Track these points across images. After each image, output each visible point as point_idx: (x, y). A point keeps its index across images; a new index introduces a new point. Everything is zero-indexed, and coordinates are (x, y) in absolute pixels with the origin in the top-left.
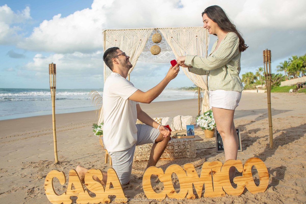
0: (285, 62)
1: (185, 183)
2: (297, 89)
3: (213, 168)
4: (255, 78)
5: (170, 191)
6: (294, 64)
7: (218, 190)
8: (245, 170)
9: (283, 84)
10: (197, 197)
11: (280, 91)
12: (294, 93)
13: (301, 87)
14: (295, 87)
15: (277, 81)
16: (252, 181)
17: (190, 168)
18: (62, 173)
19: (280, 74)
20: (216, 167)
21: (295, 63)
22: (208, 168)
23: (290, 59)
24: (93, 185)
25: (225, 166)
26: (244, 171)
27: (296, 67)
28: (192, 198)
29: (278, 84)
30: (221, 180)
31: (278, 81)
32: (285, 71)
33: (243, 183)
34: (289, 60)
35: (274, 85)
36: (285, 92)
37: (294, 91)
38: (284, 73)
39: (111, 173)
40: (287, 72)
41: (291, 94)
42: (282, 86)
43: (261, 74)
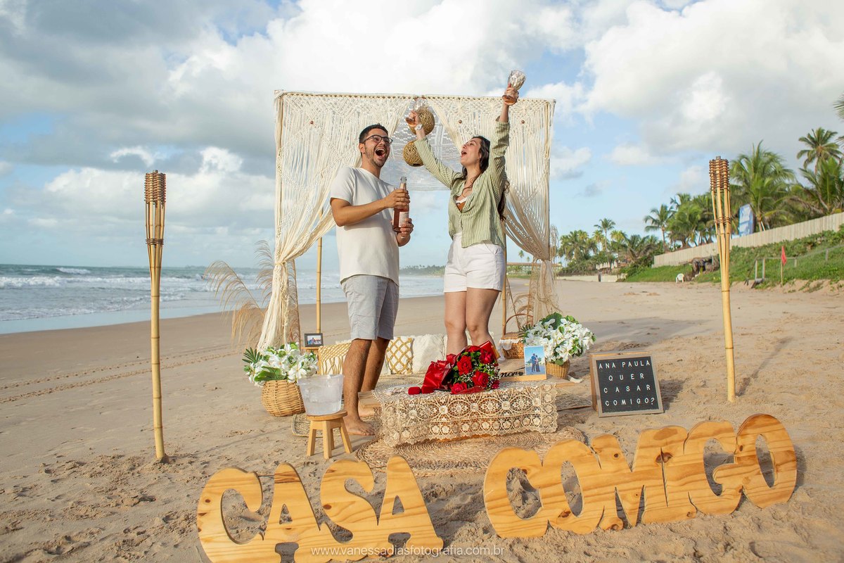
0: (662, 207)
1: (596, 488)
2: (693, 273)
3: (667, 444)
4: (592, 245)
5: (559, 511)
6: (681, 214)
7: (679, 502)
8: (741, 448)
9: (659, 261)
10: (625, 525)
11: (654, 278)
12: (686, 283)
13: (701, 269)
14: (689, 270)
15: (645, 253)
16: (758, 474)
17: (608, 446)
18: (253, 475)
19: (652, 237)
20: (671, 442)
21: (684, 212)
22: (652, 446)
23: (673, 201)
24: (346, 507)
25: (693, 438)
26: (738, 450)
27: (687, 220)
28: (615, 528)
29: (648, 262)
30: (686, 475)
31: (648, 254)
32: (663, 230)
33: (739, 482)
34: (671, 203)
35: (640, 263)
36: (665, 281)
37: (688, 277)
38: (659, 235)
39: (397, 470)
40: (669, 232)
41: (681, 284)
42: (657, 267)
43: (608, 235)
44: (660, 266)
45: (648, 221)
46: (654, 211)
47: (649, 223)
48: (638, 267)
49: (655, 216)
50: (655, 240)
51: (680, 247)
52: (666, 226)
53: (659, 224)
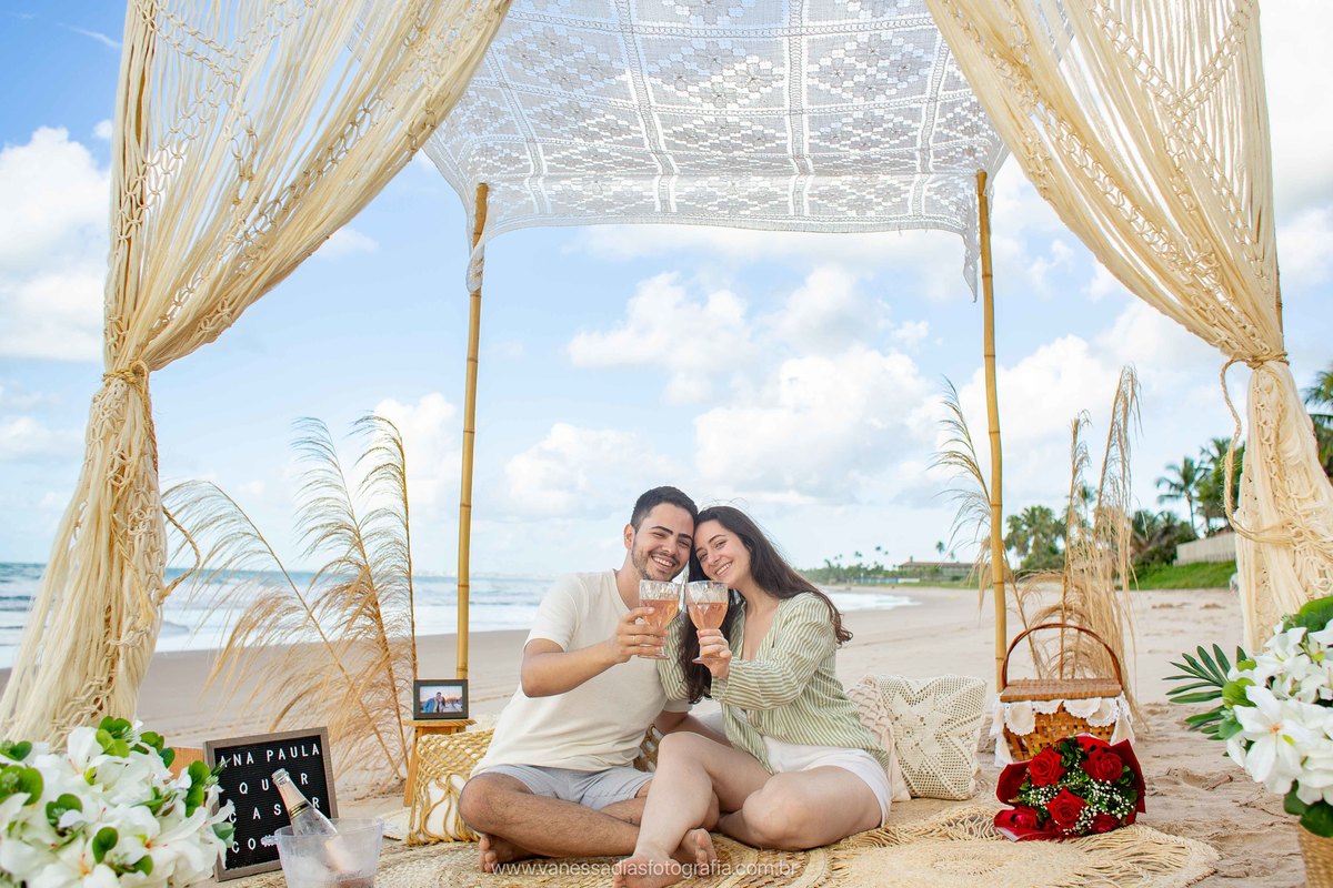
4: (1061, 529)
9: (1186, 554)
15: (1160, 541)
19: (1169, 513)
29: (1169, 557)
31: (1166, 542)
32: (1190, 501)
35: (1152, 559)
40: (1201, 504)
42: (1184, 564)
43: (1088, 513)
44: (1190, 562)
45: (1160, 487)
46: (1171, 467)
47: (1165, 489)
48: (1149, 564)
49: (1178, 479)
50: (1175, 520)
51: (1221, 529)
52: (1195, 493)
53: (1182, 489)
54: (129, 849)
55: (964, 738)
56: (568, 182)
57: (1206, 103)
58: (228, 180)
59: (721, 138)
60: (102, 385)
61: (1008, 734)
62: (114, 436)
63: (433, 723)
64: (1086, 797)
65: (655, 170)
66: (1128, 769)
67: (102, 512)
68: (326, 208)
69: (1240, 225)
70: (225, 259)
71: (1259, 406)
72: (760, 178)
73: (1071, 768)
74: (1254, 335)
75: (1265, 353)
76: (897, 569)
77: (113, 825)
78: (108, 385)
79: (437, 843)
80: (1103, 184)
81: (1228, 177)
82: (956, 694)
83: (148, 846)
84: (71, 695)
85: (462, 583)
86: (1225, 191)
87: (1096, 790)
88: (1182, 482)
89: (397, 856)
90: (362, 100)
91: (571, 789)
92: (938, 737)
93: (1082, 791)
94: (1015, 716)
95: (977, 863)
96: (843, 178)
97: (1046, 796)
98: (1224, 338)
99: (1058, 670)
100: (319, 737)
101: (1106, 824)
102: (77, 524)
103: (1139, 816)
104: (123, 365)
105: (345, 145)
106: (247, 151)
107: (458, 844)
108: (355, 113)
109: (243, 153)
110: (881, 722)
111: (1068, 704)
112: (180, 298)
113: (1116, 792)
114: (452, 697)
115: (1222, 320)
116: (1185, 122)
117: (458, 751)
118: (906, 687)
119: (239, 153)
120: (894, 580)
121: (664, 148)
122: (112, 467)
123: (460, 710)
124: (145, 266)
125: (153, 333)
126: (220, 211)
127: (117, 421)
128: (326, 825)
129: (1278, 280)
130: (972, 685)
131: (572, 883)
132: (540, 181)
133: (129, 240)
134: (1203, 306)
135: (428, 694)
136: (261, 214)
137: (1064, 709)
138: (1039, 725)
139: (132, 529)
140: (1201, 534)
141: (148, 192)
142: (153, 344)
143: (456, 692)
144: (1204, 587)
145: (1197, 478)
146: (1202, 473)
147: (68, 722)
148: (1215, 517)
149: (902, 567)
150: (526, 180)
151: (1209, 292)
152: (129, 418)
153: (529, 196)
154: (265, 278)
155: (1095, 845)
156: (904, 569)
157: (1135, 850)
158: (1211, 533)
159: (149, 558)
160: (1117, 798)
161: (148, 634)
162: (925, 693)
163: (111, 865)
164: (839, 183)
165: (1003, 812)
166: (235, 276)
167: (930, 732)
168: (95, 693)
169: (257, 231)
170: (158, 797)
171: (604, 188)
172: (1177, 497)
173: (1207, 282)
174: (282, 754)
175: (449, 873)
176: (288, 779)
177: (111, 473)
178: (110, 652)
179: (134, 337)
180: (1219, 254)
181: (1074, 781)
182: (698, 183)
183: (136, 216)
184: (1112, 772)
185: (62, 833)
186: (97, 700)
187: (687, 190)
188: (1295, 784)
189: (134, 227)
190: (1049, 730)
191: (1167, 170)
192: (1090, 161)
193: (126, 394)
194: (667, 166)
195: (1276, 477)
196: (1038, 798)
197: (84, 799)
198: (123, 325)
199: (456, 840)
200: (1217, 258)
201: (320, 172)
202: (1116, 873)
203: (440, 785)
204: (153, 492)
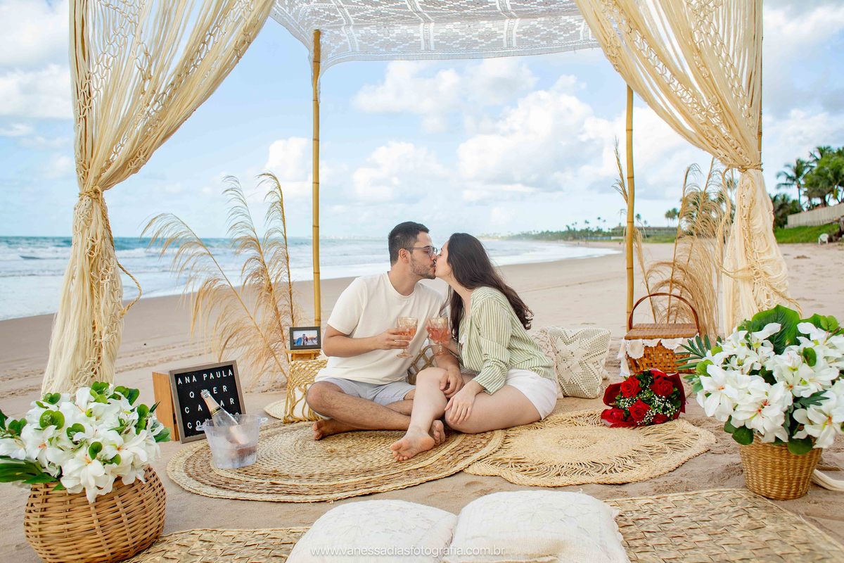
0: (797, 161)
6: (820, 168)
9: (793, 221)
11: (789, 239)
12: (831, 244)
19: (784, 196)
23: (810, 155)
27: (829, 175)
29: (780, 222)
40: (806, 189)
41: (824, 245)
42: (791, 227)
44: (795, 226)
45: (780, 178)
46: (788, 166)
47: (783, 180)
49: (792, 173)
50: (788, 199)
51: (818, 205)
52: (802, 182)
53: (794, 180)
54: (108, 452)
55: (595, 364)
56: (368, 28)
57: (720, 7)
58: (137, 81)
59: (454, 4)
60: (79, 199)
61: (629, 358)
62: (86, 230)
63: (301, 352)
64: (651, 404)
65: (419, 20)
66: (676, 389)
67: (85, 272)
68: (192, 94)
69: (736, 85)
70: (138, 128)
71: (742, 196)
72: (486, 22)
73: (644, 388)
74: (741, 153)
75: (748, 164)
76: (610, 231)
77: (98, 440)
78: (82, 199)
79: (298, 422)
80: (653, 61)
81: (731, 54)
82: (592, 339)
83: (119, 449)
84: (79, 368)
85: (316, 271)
86: (728, 65)
87: (657, 401)
88: (794, 175)
89: (276, 429)
90: (208, 29)
91: (369, 394)
92: (581, 363)
93: (649, 402)
94: (632, 348)
95: (584, 441)
96: (539, 19)
97: (629, 403)
98: (722, 156)
99: (666, 318)
100: (232, 366)
101: (660, 419)
102: (73, 278)
103: (681, 414)
104: (88, 188)
105: (200, 56)
106: (145, 65)
107: (310, 423)
108: (205, 36)
109: (143, 66)
110: (549, 354)
111: (663, 341)
112: (116, 149)
113: (668, 402)
114: (311, 336)
115: (723, 145)
116: (705, 21)
117: (311, 371)
118: (564, 334)
119: (141, 66)
120: (609, 238)
121: (421, 9)
122: (88, 246)
123: (316, 344)
124: (96, 132)
125: (103, 170)
126: (134, 99)
127: (88, 221)
128: (231, 419)
129: (760, 118)
130: (602, 334)
131: (363, 449)
132: (351, 28)
133: (85, 117)
134: (712, 137)
135: (298, 335)
136: (156, 101)
137: (661, 344)
138: (646, 353)
139: (102, 280)
140: (805, 209)
141: (93, 89)
142: (105, 175)
143: (314, 334)
144: (803, 242)
145: (805, 172)
146: (808, 169)
147: (79, 381)
148: (815, 197)
149: (614, 229)
150: (343, 29)
151: (716, 127)
152: (94, 218)
153: (345, 38)
154: (161, 136)
155: (651, 431)
156: (615, 231)
157: (669, 436)
158: (813, 207)
159: (113, 296)
160: (669, 405)
161: (116, 334)
162: (575, 338)
163: (99, 460)
164: (536, 23)
165: (606, 410)
166: (145, 137)
167: (576, 360)
168: (92, 365)
169: (155, 111)
170: (122, 425)
171: (390, 31)
172: (790, 184)
173: (715, 121)
174: (212, 376)
175: (300, 442)
176: (210, 395)
177: (87, 250)
178: (97, 345)
179: (93, 173)
180: (722, 104)
181: (646, 395)
182: (448, 26)
183: (87, 104)
184: (667, 391)
185: (76, 443)
186: (93, 369)
187: (441, 31)
188: (730, 417)
189: (87, 110)
190: (652, 356)
191: (694, 51)
192: (646, 46)
193: (92, 204)
194: (425, 18)
195: (747, 239)
196: (625, 404)
197: (86, 425)
198: (87, 166)
199: (309, 420)
200: (720, 106)
201: (188, 73)
202: (654, 451)
203: (300, 390)
204: (111, 259)
